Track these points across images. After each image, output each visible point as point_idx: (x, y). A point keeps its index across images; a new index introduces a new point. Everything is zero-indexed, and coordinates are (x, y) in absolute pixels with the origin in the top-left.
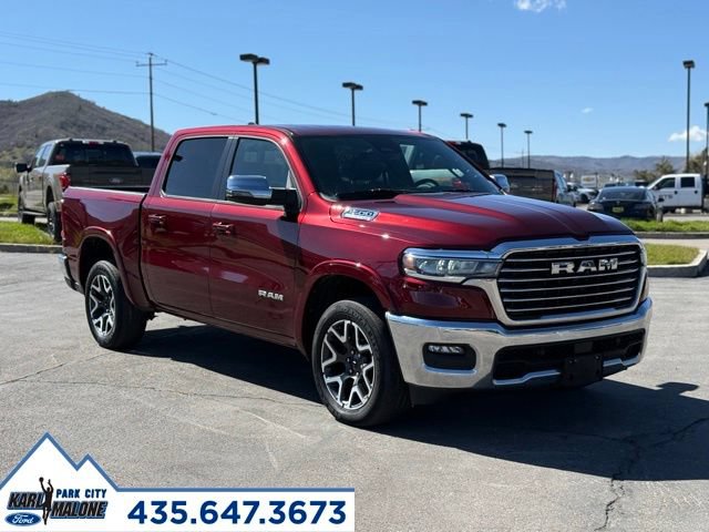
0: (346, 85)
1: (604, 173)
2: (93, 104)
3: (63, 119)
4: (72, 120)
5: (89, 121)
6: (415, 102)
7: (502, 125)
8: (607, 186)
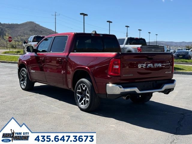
0: (108, 21)
1: (177, 46)
2: (39, 25)
3: (31, 29)
4: (33, 29)
5: (38, 30)
6: (126, 26)
7: (149, 33)
8: (178, 50)
